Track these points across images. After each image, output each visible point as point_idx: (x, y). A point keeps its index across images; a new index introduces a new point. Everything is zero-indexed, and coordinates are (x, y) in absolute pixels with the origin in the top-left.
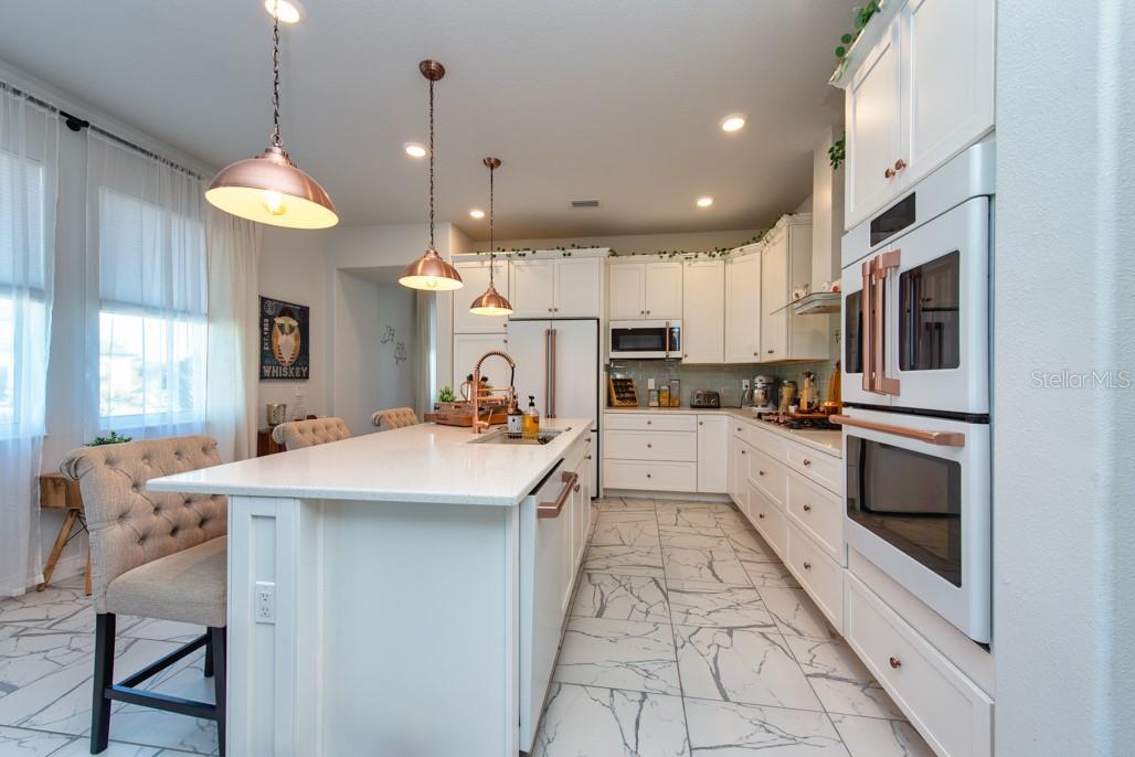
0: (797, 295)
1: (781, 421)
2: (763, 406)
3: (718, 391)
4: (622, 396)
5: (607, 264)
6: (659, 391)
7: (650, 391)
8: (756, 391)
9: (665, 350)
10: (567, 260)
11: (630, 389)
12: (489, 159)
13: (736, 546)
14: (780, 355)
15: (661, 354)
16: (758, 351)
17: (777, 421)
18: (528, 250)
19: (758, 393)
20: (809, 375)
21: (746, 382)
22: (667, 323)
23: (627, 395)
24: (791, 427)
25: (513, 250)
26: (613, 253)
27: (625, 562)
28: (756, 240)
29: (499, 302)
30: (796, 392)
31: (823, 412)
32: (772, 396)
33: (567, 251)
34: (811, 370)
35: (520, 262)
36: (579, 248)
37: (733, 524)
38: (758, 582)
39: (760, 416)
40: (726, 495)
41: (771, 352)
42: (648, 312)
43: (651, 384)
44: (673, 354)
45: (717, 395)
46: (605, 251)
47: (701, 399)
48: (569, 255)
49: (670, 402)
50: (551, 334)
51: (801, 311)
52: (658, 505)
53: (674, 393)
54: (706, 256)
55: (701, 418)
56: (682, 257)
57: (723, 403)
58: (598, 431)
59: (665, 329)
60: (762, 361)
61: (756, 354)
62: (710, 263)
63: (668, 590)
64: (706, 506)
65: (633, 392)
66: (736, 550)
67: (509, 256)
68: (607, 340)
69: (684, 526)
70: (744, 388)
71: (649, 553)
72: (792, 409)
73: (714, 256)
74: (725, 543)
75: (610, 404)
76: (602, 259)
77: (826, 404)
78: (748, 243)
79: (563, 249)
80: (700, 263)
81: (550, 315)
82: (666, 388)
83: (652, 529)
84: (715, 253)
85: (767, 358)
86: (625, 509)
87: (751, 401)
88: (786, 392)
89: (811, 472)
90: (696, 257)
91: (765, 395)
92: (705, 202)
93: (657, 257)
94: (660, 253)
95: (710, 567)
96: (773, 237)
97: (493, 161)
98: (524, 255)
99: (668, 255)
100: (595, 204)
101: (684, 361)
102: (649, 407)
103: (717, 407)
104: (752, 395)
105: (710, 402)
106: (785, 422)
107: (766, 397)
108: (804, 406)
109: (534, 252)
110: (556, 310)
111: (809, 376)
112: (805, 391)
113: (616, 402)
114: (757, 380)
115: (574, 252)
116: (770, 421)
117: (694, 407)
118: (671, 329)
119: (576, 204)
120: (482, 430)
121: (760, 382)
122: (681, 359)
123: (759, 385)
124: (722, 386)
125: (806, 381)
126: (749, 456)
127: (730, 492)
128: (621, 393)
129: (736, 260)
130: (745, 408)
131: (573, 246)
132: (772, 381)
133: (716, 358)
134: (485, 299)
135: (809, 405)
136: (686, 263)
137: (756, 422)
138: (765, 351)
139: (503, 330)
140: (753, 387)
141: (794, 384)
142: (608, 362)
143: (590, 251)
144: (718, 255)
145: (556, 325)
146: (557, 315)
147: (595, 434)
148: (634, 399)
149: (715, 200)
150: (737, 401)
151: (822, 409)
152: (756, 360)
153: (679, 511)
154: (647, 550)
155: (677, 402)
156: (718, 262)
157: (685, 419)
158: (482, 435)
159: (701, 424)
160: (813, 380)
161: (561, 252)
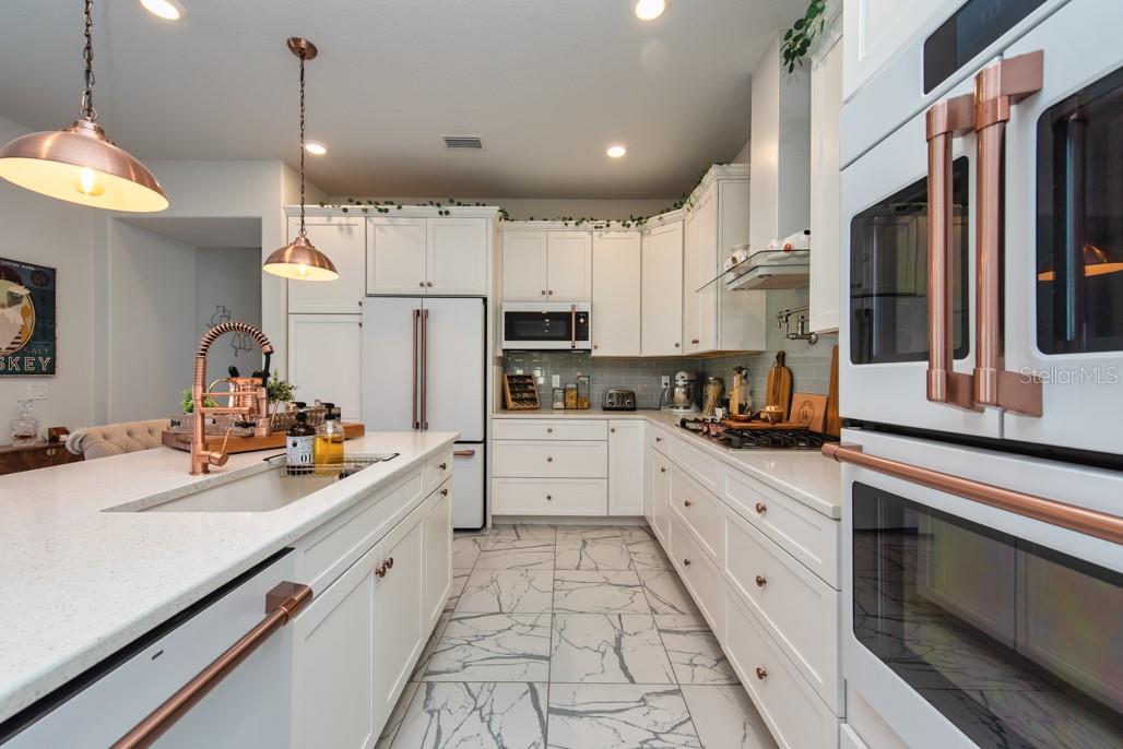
0: (734, 260)
1: (713, 433)
2: (685, 408)
3: (634, 390)
4: (518, 396)
5: (498, 231)
6: (565, 391)
7: (554, 389)
8: (677, 390)
9: (571, 340)
10: (444, 220)
11: (530, 387)
12: (297, 40)
13: (655, 603)
14: (708, 345)
15: (566, 345)
16: (680, 342)
17: (708, 433)
18: (392, 204)
19: (679, 393)
20: (739, 370)
21: (665, 379)
22: (573, 307)
23: (526, 395)
24: (728, 443)
25: (370, 203)
26: (506, 216)
27: (495, 651)
28: (678, 206)
29: (313, 259)
30: (723, 391)
31: (766, 420)
32: (696, 397)
33: (444, 208)
34: (743, 363)
35: (381, 220)
36: (459, 204)
37: (650, 562)
38: (684, 675)
39: (683, 424)
40: (643, 518)
41: (695, 342)
42: (551, 293)
43: (556, 381)
44: (581, 345)
45: (632, 395)
46: (493, 211)
47: (614, 399)
48: (447, 213)
49: (578, 402)
50: (421, 316)
51: (736, 285)
52: (560, 535)
53: (583, 392)
54: (620, 225)
55: (613, 424)
56: (590, 225)
57: (639, 403)
58: (484, 441)
59: (570, 314)
60: (684, 354)
61: (677, 345)
62: (623, 235)
63: (550, 710)
64: (618, 533)
65: (533, 392)
66: (654, 611)
67: (365, 210)
68: (497, 327)
69: (589, 569)
70: (664, 386)
71: (533, 626)
72: (720, 412)
73: (629, 226)
74: (640, 601)
75: (504, 406)
76: (490, 221)
77: (768, 408)
78: (668, 210)
79: (439, 205)
80: (612, 234)
81: (422, 291)
82: (574, 386)
83: (544, 580)
84: (630, 222)
85: (691, 350)
86: (518, 544)
87: (671, 402)
88: (711, 391)
89: (767, 523)
90: (608, 226)
91: (688, 394)
92: (616, 152)
93: (560, 224)
94: (564, 219)
95: (618, 650)
96: (697, 199)
97: (303, 44)
98: (386, 211)
99: (574, 222)
100: (475, 143)
101: (594, 353)
102: (552, 409)
103: (633, 409)
104: (672, 394)
105: (625, 403)
106: (717, 435)
107: (688, 397)
108: (735, 410)
109: (399, 208)
110: (430, 285)
111: (740, 372)
112: (736, 391)
113: (511, 404)
114: (678, 376)
115: (453, 209)
116: (696, 431)
117: (606, 409)
118: (577, 314)
119: (452, 143)
120: (211, 467)
121: (681, 378)
122: (590, 351)
123: (681, 383)
124: (638, 384)
125: (736, 379)
126: (669, 475)
127: (647, 514)
128: (519, 393)
129: (654, 231)
130: (665, 410)
131: (452, 201)
132: (694, 378)
133: (630, 350)
134: (289, 252)
135: (742, 408)
136: (596, 233)
137: (679, 431)
138: (688, 341)
139: (357, 309)
140: (673, 385)
141: (721, 381)
142: (500, 354)
143: (473, 209)
144: (633, 225)
145: (428, 304)
146: (430, 291)
147: (482, 445)
148: (534, 400)
149: (628, 150)
150: (656, 401)
151: (763, 416)
152: (677, 352)
153: (585, 542)
154: (530, 620)
155: (586, 405)
156: (633, 233)
157: (593, 425)
158: (208, 477)
159: (613, 431)
160: (746, 376)
161: (435, 210)
